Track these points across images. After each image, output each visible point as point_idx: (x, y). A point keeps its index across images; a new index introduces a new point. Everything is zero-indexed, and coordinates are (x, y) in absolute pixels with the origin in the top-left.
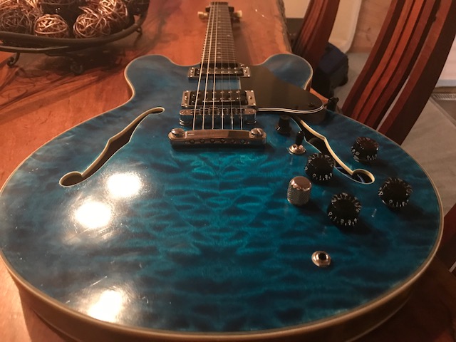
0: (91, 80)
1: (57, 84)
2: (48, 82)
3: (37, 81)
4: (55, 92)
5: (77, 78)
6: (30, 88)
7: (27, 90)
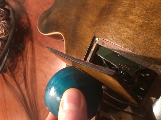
0: (30, 44)
1: (25, 59)
2: (22, 62)
3: (19, 66)
4: (29, 63)
5: (26, 49)
6: (22, 71)
7: (22, 73)
